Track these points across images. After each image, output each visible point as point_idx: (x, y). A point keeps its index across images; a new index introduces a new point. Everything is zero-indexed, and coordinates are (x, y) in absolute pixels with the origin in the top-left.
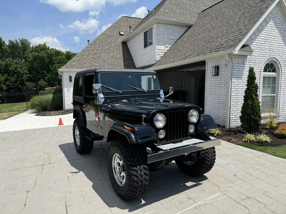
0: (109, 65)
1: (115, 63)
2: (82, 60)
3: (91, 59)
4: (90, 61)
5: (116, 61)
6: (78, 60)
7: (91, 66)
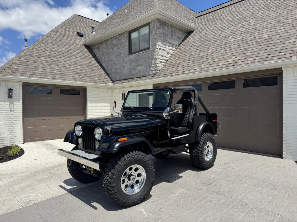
0: (73, 74)
1: (82, 72)
4: (43, 66)
6: (23, 62)
7: (47, 73)
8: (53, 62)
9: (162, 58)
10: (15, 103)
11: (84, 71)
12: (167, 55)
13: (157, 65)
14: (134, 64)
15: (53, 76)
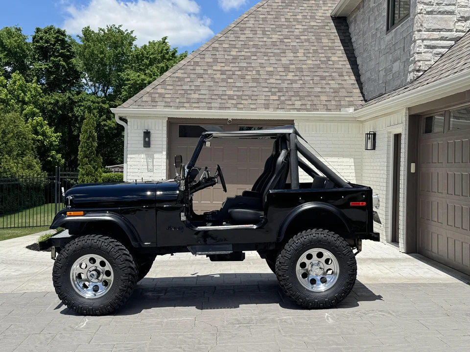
0: (269, 94)
2: (188, 80)
3: (218, 76)
4: (212, 84)
5: (297, 78)
6: (177, 80)
7: (213, 97)
10: (156, 156)
11: (297, 85)
13: (415, 58)
14: (391, 57)
15: (223, 101)
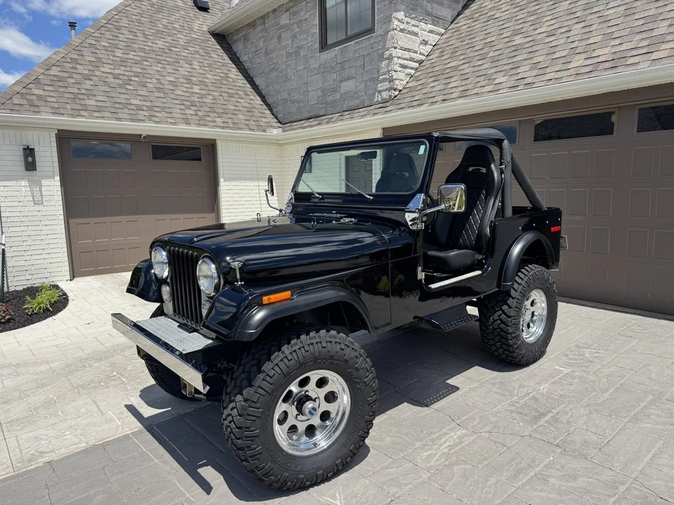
0: (183, 107)
1: (205, 100)
3: (112, 80)
4: (107, 89)
5: (204, 92)
6: (56, 79)
7: (117, 106)
8: (133, 78)
9: (407, 54)
11: (209, 100)
12: (421, 47)
13: (392, 76)
14: (334, 76)
15: (131, 112)
